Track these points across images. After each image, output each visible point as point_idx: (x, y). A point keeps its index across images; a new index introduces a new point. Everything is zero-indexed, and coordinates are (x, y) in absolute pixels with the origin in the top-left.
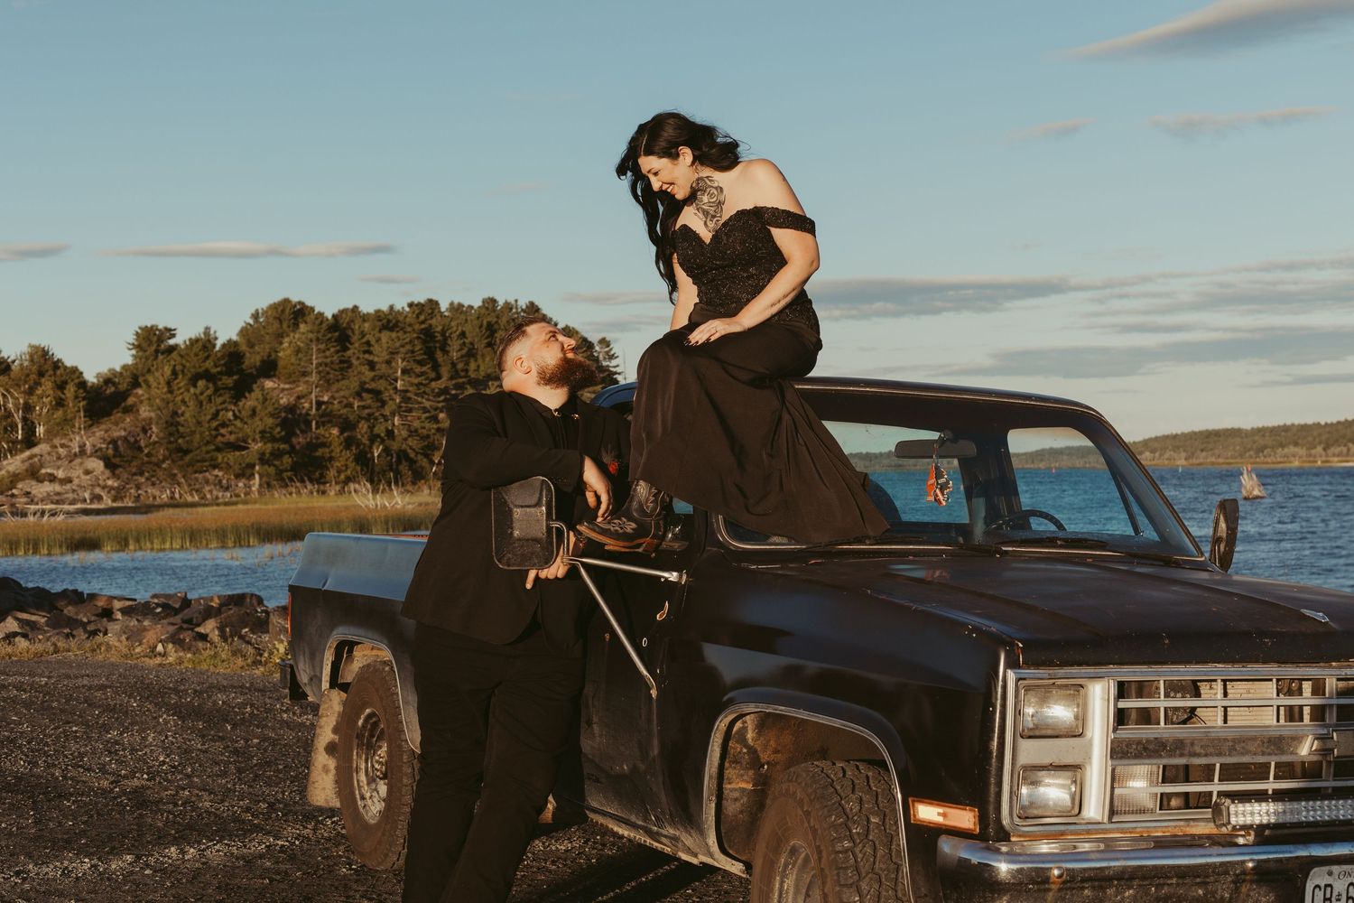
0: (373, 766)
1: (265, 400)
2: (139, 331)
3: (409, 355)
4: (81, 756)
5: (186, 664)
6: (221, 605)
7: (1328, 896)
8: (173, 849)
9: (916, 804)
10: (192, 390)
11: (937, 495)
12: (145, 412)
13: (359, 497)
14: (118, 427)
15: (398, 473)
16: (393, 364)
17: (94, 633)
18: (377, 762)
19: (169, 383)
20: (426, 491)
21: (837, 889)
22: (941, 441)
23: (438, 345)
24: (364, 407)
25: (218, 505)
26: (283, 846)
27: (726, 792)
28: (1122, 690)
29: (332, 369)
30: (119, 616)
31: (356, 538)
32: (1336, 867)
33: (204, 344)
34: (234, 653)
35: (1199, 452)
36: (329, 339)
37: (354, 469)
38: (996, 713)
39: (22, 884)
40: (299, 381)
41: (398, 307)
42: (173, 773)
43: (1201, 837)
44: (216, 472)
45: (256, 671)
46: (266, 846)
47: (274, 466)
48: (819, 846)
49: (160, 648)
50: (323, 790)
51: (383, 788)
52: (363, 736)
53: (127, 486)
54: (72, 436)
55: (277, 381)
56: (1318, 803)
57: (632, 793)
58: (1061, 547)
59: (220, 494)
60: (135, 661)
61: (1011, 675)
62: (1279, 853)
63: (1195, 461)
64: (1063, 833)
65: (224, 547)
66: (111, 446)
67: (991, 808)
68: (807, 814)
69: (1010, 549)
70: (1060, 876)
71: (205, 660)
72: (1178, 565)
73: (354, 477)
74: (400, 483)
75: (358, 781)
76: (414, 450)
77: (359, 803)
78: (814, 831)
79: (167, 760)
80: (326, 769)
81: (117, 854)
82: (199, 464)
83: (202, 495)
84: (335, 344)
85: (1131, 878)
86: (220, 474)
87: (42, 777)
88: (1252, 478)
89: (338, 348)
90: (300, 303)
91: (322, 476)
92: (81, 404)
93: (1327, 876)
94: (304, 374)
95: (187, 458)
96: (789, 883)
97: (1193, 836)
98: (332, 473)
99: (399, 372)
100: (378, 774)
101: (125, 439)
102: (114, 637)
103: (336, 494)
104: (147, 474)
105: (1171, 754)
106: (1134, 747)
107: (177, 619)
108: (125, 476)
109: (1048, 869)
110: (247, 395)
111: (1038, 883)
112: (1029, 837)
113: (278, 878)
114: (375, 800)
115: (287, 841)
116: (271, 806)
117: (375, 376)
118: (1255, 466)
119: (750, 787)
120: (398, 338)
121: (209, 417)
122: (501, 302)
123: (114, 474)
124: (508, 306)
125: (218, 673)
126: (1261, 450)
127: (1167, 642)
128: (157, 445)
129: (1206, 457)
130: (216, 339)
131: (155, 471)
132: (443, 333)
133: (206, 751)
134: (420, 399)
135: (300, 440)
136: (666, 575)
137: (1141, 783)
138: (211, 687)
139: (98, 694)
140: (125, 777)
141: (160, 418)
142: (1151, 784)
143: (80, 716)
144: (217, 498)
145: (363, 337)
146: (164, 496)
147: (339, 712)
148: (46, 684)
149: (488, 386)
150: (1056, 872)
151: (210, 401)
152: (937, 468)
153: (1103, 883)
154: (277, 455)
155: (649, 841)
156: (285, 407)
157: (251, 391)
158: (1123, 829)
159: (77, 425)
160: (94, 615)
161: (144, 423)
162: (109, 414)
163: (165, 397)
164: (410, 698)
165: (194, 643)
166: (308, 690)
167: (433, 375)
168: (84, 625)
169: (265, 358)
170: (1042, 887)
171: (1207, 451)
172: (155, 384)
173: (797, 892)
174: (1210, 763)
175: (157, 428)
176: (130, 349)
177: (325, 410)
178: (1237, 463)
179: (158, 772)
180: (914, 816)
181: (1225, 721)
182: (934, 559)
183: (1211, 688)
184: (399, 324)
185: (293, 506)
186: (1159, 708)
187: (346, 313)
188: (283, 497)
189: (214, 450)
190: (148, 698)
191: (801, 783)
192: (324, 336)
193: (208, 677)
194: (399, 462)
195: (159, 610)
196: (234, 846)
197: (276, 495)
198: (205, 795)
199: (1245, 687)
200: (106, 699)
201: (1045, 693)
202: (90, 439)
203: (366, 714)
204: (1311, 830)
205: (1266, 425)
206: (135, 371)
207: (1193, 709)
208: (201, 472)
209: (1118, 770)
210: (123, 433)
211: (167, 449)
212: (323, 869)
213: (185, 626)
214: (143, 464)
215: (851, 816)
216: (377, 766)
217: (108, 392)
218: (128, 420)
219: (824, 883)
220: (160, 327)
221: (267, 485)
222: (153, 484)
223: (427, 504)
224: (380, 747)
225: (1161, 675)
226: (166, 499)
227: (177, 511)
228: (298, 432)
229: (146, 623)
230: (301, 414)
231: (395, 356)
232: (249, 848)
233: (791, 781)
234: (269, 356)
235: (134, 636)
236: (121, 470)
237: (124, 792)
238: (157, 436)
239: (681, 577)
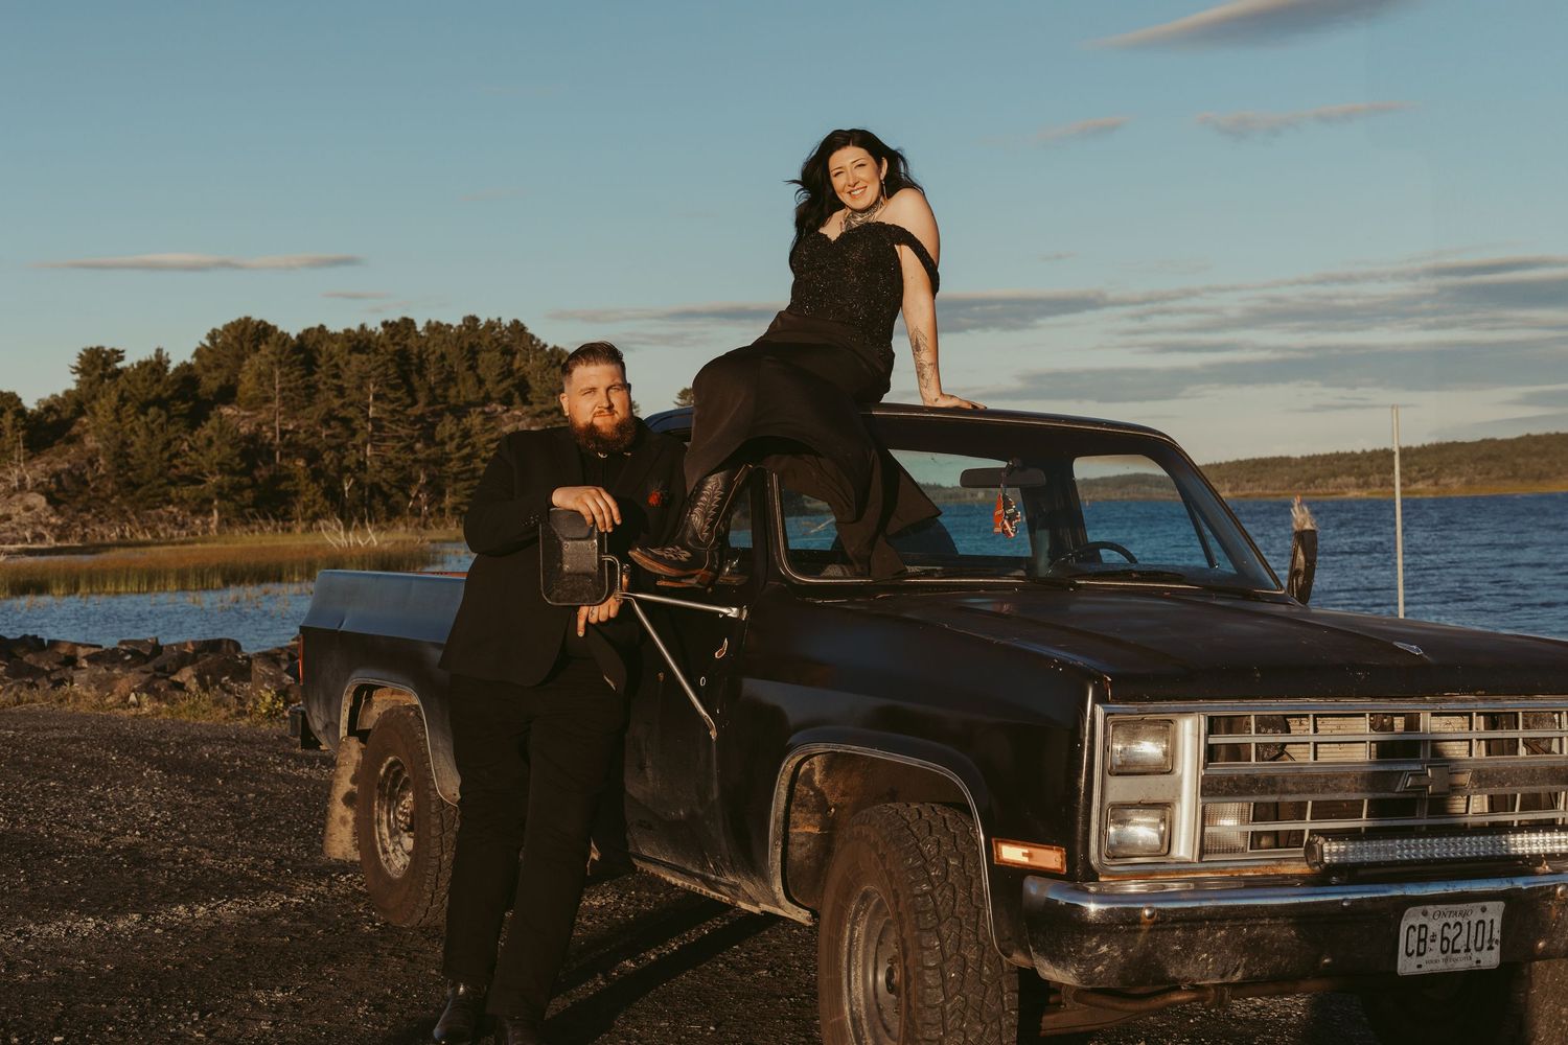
0: (395, 818)
1: (222, 429)
2: (84, 354)
3: (381, 378)
4: (65, 812)
5: (164, 715)
6: (196, 652)
7: (1423, 936)
8: (181, 908)
9: (999, 845)
10: (142, 418)
11: (1005, 527)
12: (91, 442)
13: (329, 536)
14: (61, 460)
15: (371, 508)
16: (365, 389)
17: (59, 683)
18: (401, 813)
19: (117, 411)
20: (402, 528)
21: (916, 933)
22: (1010, 470)
23: (413, 368)
24: (333, 436)
25: (174, 544)
26: (298, 904)
27: (791, 837)
28: (1213, 726)
29: (297, 395)
30: (85, 664)
31: (375, 575)
32: (1431, 907)
33: (155, 367)
34: (216, 703)
35: (1245, 483)
36: (294, 361)
37: (323, 504)
38: (1083, 750)
39: (25, 944)
40: (261, 408)
41: (370, 327)
42: (167, 830)
43: (1293, 876)
44: (171, 508)
45: (242, 723)
46: (281, 904)
47: (234, 500)
48: (895, 890)
49: (133, 698)
50: (341, 842)
51: (408, 842)
52: (385, 785)
53: (73, 524)
54: (10, 469)
55: (236, 407)
56: (1413, 841)
57: (688, 840)
58: (1136, 580)
59: (175, 533)
60: (107, 713)
61: (1099, 710)
62: (1373, 892)
63: (1240, 493)
64: (1152, 873)
65: (184, 588)
66: (53, 480)
67: (1079, 847)
68: (882, 857)
69: (1084, 582)
70: (1151, 917)
71: (185, 711)
72: (1258, 598)
73: (323, 514)
74: (373, 520)
75: (380, 834)
76: (388, 483)
77: (382, 857)
78: (890, 874)
79: (159, 816)
80: (344, 821)
81: (122, 913)
82: (150, 500)
83: (155, 533)
84: (300, 368)
85: (1223, 919)
86: (175, 510)
87: (25, 834)
88: (1303, 511)
89: (304, 372)
90: (261, 322)
91: (287, 512)
92: (21, 434)
93: (1422, 916)
94: (267, 400)
95: (139, 493)
96: (860, 930)
97: (1285, 876)
98: (299, 508)
99: (371, 398)
100: (402, 825)
101: (69, 472)
102: (80, 685)
103: (303, 532)
104: (93, 511)
105: (1263, 791)
106: (1225, 784)
107: (150, 666)
108: (70, 512)
109: (1139, 909)
110: (203, 423)
111: (1129, 924)
112: (1118, 877)
113: (298, 936)
114: (399, 854)
115: (302, 898)
116: (278, 862)
117: (344, 403)
118: (1304, 497)
119: (816, 831)
120: (369, 360)
121: (159, 448)
122: (483, 321)
123: (56, 509)
124: (491, 326)
125: (200, 725)
126: (1311, 480)
127: (1258, 675)
128: (105, 479)
129: (1252, 489)
130: (169, 362)
131: (103, 507)
132: (419, 356)
133: (198, 807)
134: (394, 427)
135: (263, 473)
136: (725, 610)
137: (1230, 823)
138: (194, 738)
139: (73, 747)
140: (116, 834)
141: (108, 449)
142: (1242, 822)
143: (56, 771)
144: (172, 536)
145: (331, 359)
146: (113, 535)
147: (358, 761)
148: (14, 737)
149: (469, 412)
150: (1147, 912)
151: (162, 430)
152: (1005, 498)
153: (1195, 925)
154: (238, 488)
155: (705, 890)
156: (245, 437)
157: (207, 419)
158: (1213, 868)
159: (16, 457)
160: (57, 663)
161: (90, 454)
162: (50, 445)
163: (112, 425)
164: (439, 744)
165: (169, 692)
166: (322, 738)
167: (408, 401)
168: (47, 674)
169: (224, 382)
170: (1133, 928)
171: (1254, 481)
172: (101, 413)
173: (868, 939)
174: (1300, 800)
175: (106, 460)
176: (73, 373)
177: (290, 439)
178: (1286, 495)
179: (151, 829)
180: (998, 856)
181: (1315, 758)
182: (1007, 593)
183: (1301, 724)
184: (372, 345)
185: (257, 545)
186: (1250, 744)
187: (312, 334)
188: (244, 535)
189: (167, 484)
190: (127, 751)
191: (875, 825)
192: (287, 358)
193: (189, 728)
194: (372, 496)
195: (128, 657)
196: (245, 904)
197: (237, 532)
198: (206, 853)
199: (1336, 723)
200: (83, 752)
201: (1133, 730)
202: (31, 473)
203: (388, 762)
204: (1406, 869)
205: (1317, 454)
206: (79, 398)
207: (1284, 745)
208: (153, 508)
209: (1208, 809)
210: (67, 466)
211: (116, 482)
212: (345, 927)
213: (159, 674)
214: (89, 499)
215: (929, 859)
216: (400, 818)
217: (49, 420)
218: (73, 451)
219: (902, 928)
220: (107, 349)
221: (226, 522)
222: (101, 522)
223: (404, 542)
224: (404, 798)
225: (1252, 709)
226: (115, 539)
227: (130, 550)
228: (260, 464)
229: (116, 671)
230: (263, 444)
231: (366, 381)
232: (262, 906)
233: (863, 824)
234: (228, 381)
235: (105, 685)
236: (66, 506)
237: (117, 850)
238: (104, 469)
239: (741, 613)
